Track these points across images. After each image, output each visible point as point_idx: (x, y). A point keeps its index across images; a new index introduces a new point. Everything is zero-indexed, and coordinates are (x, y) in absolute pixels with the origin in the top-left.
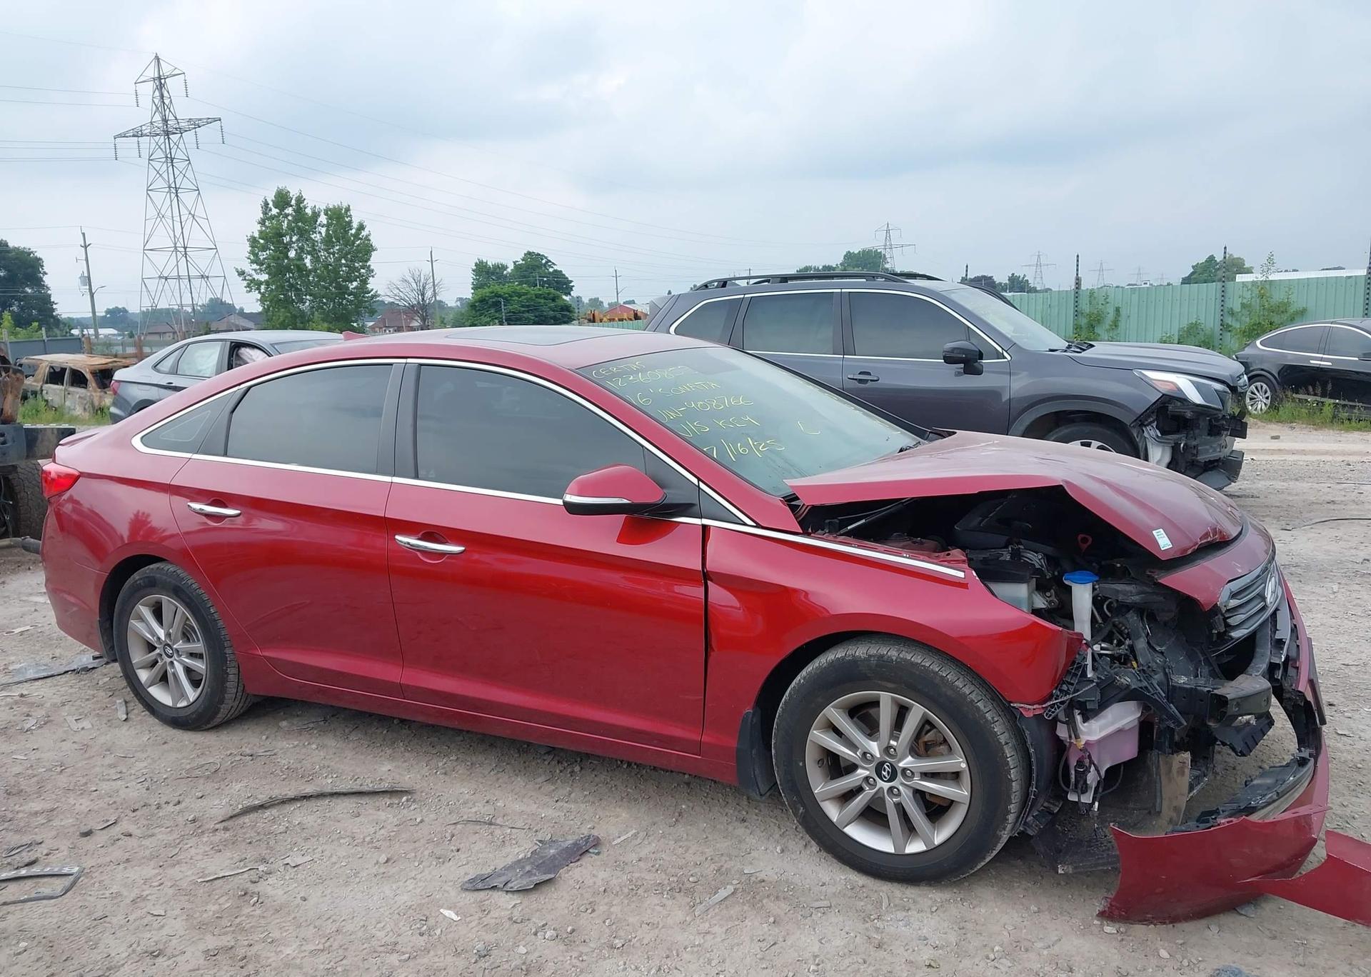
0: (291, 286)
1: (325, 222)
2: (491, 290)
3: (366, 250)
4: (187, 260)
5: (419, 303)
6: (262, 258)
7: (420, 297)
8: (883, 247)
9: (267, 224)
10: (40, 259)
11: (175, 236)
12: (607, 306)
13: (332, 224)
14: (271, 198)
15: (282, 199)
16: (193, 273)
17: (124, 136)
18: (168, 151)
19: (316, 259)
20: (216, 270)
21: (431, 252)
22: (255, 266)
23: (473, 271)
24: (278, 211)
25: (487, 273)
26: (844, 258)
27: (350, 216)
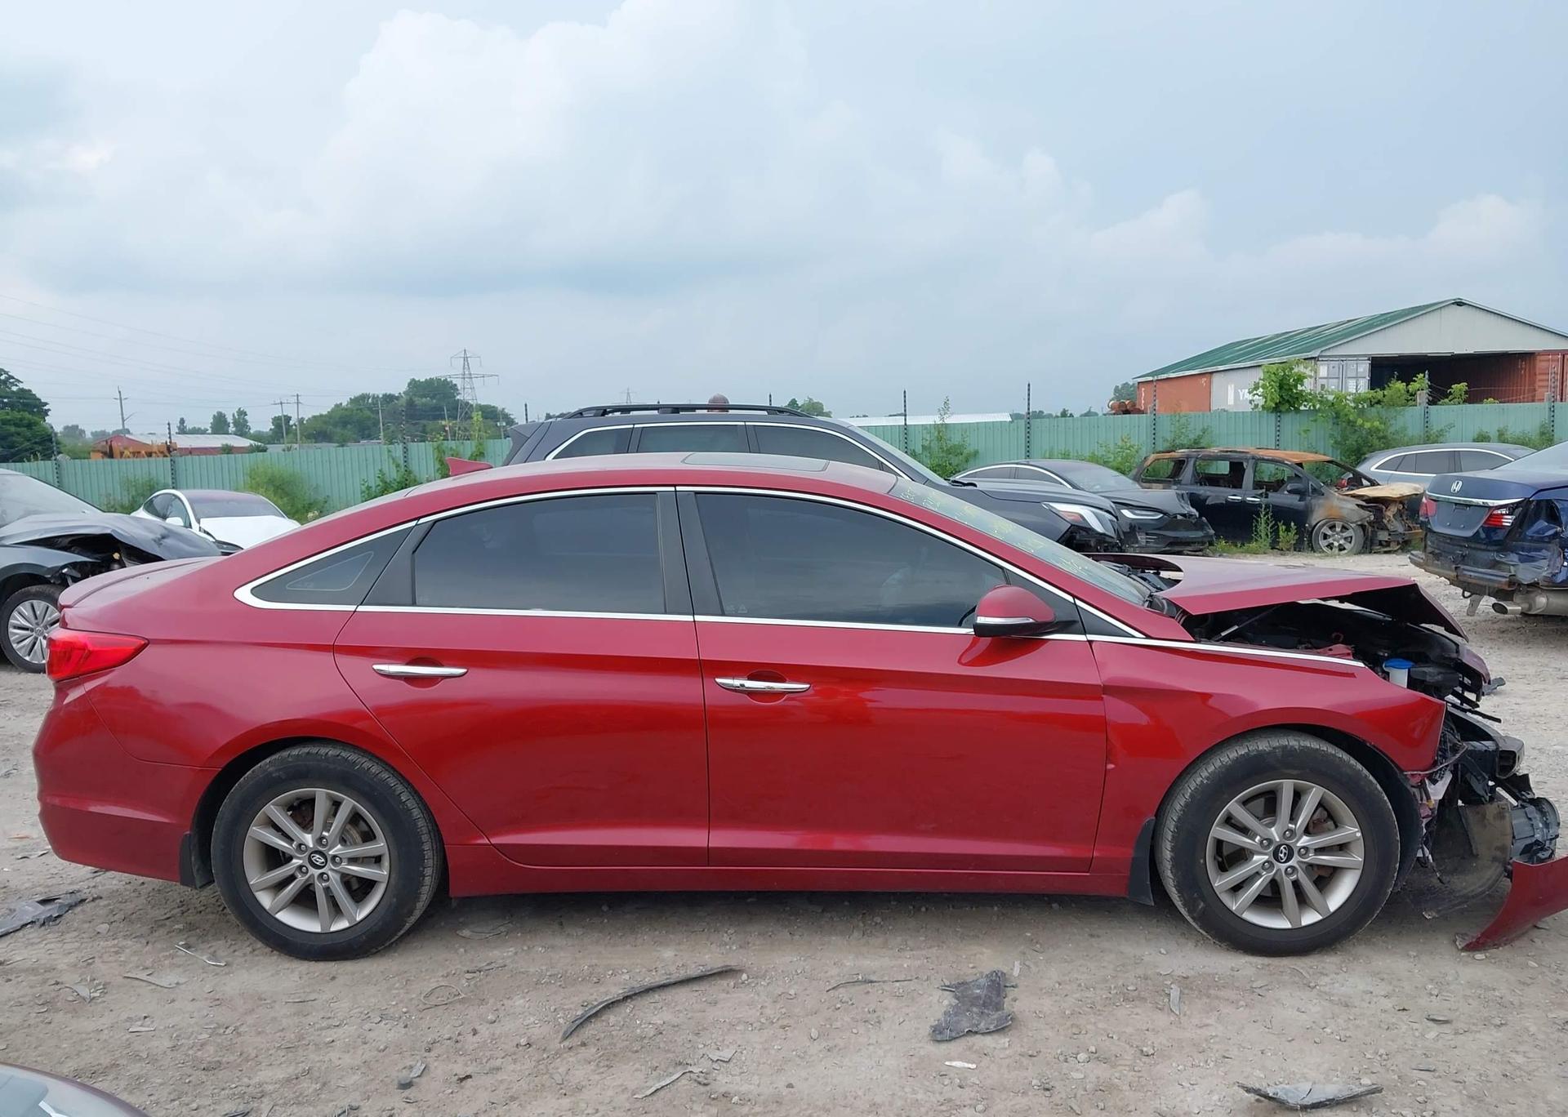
8: (461, 376)
12: (90, 436)
26: (408, 386)
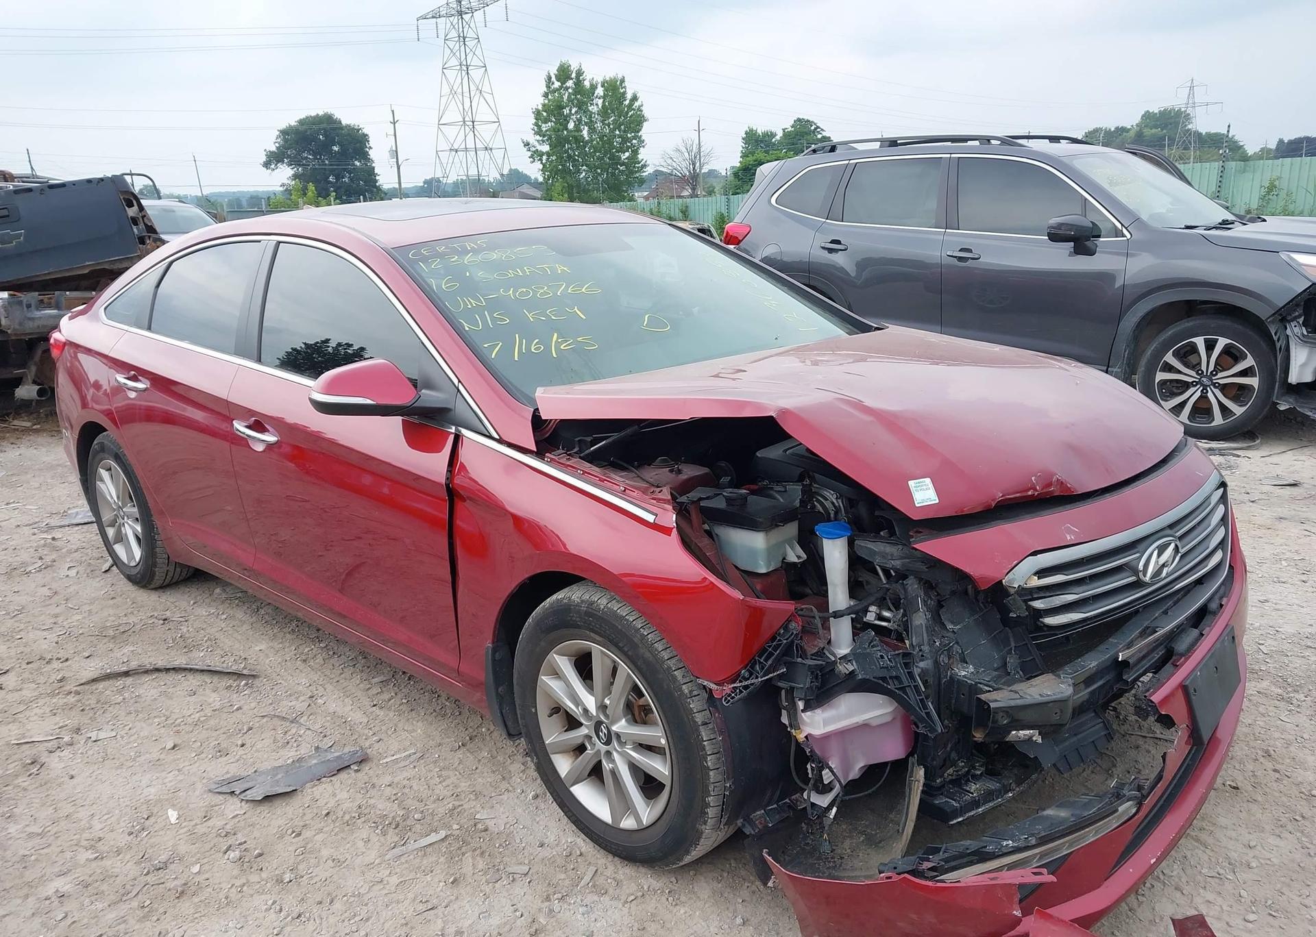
0: (569, 157)
1: (602, 94)
2: (754, 158)
3: (637, 122)
4: (475, 135)
5: (690, 172)
6: (544, 129)
7: (691, 166)
9: (550, 97)
10: (367, 135)
11: (464, 109)
13: (608, 95)
14: (554, 71)
15: (564, 73)
16: (479, 145)
17: (424, 18)
18: (461, 30)
19: (592, 130)
20: (497, 143)
21: (699, 121)
22: (538, 137)
23: (743, 139)
24: (559, 84)
25: (756, 141)
27: (625, 87)
